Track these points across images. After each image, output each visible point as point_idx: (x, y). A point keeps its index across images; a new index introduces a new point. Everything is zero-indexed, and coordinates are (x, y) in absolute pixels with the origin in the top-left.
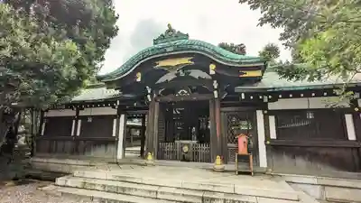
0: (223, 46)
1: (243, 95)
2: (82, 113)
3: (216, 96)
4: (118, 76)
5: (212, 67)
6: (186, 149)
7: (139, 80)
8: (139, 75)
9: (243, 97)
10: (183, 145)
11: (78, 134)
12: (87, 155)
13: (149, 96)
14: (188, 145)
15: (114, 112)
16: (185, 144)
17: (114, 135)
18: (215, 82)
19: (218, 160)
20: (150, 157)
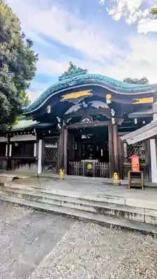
0: (128, 81)
1: (136, 120)
2: (12, 140)
3: (114, 123)
4: (33, 109)
5: (109, 96)
6: (90, 166)
7: (49, 111)
8: (49, 107)
9: (136, 122)
10: (87, 164)
11: (10, 155)
12: (17, 170)
13: (59, 125)
14: (92, 163)
15: (34, 138)
16: (89, 163)
17: (35, 155)
18: (112, 110)
19: (116, 176)
20: (62, 173)
